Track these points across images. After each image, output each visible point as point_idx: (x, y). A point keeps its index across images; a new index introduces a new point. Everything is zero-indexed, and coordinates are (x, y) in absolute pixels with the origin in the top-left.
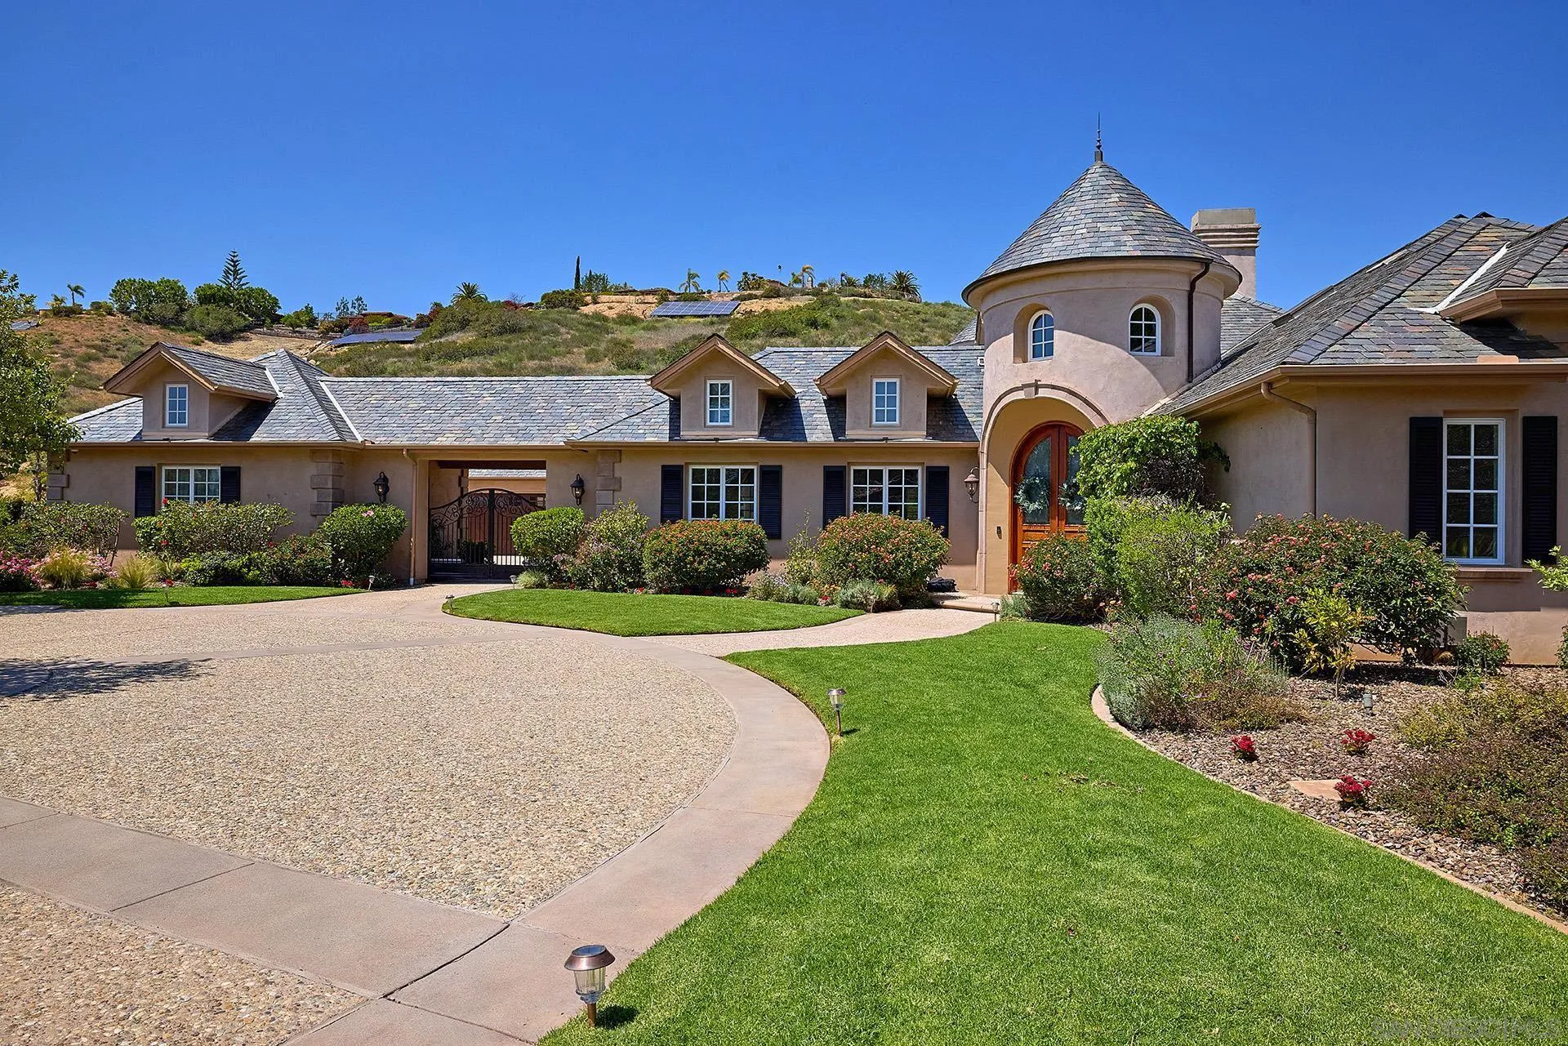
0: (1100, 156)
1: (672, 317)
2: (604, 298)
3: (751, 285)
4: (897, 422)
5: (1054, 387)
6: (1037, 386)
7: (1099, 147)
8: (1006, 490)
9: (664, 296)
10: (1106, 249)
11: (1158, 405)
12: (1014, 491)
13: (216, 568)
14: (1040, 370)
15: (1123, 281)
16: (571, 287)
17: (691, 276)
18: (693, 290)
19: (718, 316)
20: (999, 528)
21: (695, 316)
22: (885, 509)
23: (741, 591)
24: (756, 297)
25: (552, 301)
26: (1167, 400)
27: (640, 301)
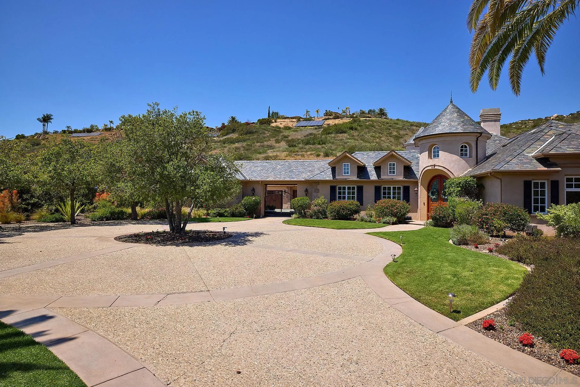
0: (451, 102)
1: (302, 126)
2: (278, 120)
3: (329, 115)
4: (395, 174)
5: (439, 166)
6: (435, 166)
7: (451, 99)
8: (426, 193)
9: (299, 119)
10: (453, 130)
11: (468, 171)
12: (428, 193)
13: (218, 213)
14: (435, 161)
15: (458, 138)
16: (267, 117)
17: (307, 112)
18: (308, 117)
19: (318, 126)
20: (424, 203)
21: (310, 126)
22: (392, 198)
23: (355, 219)
24: (330, 119)
25: (262, 122)
26: (471, 169)
27: (291, 121)
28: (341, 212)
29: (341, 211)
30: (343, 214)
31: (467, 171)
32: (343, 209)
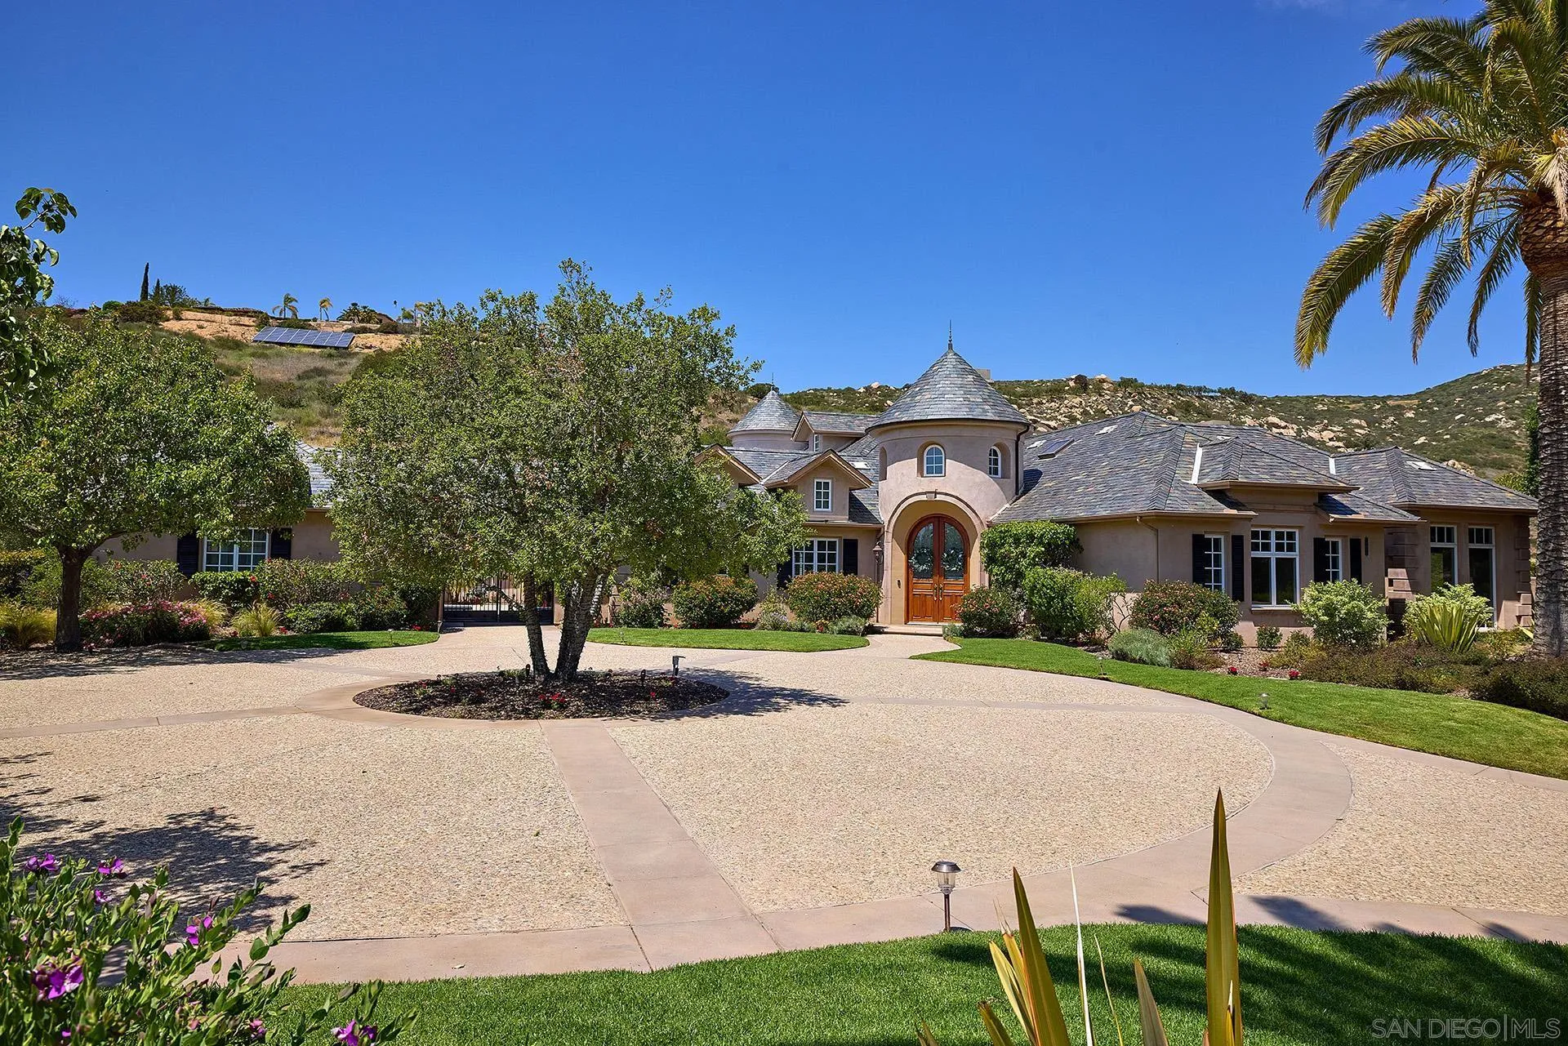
0: (950, 346)
1: (281, 344)
2: (187, 314)
3: (362, 318)
4: (830, 509)
5: (946, 494)
6: (936, 493)
7: (950, 341)
8: (904, 557)
9: (263, 321)
10: (977, 414)
11: (1004, 508)
12: (908, 558)
13: (327, 616)
14: (937, 483)
15: (987, 433)
16: (137, 298)
17: (288, 300)
18: (289, 314)
19: (337, 348)
20: (899, 581)
21: (309, 346)
22: (815, 567)
24: (371, 331)
25: (129, 314)
26: (1007, 505)
27: (233, 322)
28: (719, 607)
29: (719, 604)
30: (723, 611)
31: (1002, 510)
32: (723, 599)
